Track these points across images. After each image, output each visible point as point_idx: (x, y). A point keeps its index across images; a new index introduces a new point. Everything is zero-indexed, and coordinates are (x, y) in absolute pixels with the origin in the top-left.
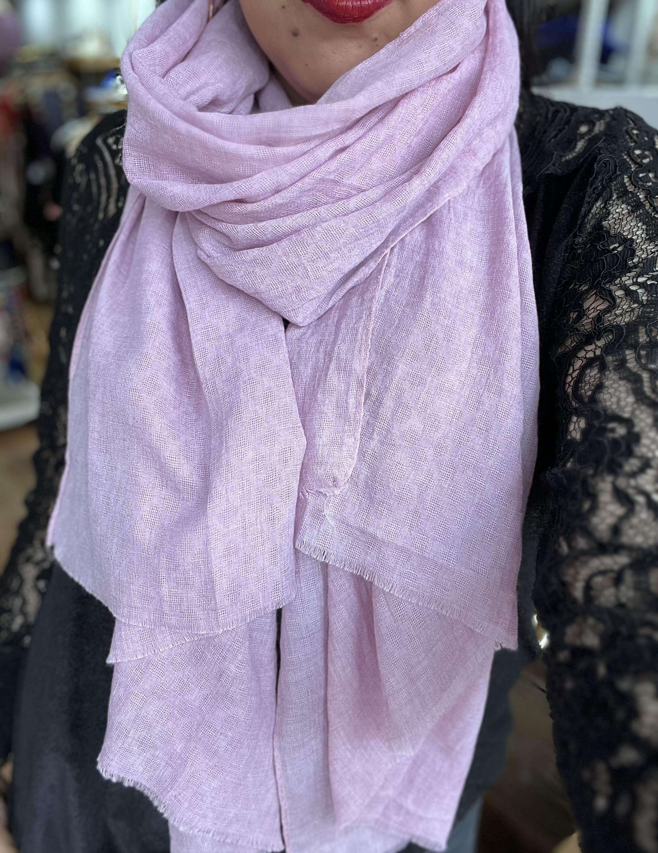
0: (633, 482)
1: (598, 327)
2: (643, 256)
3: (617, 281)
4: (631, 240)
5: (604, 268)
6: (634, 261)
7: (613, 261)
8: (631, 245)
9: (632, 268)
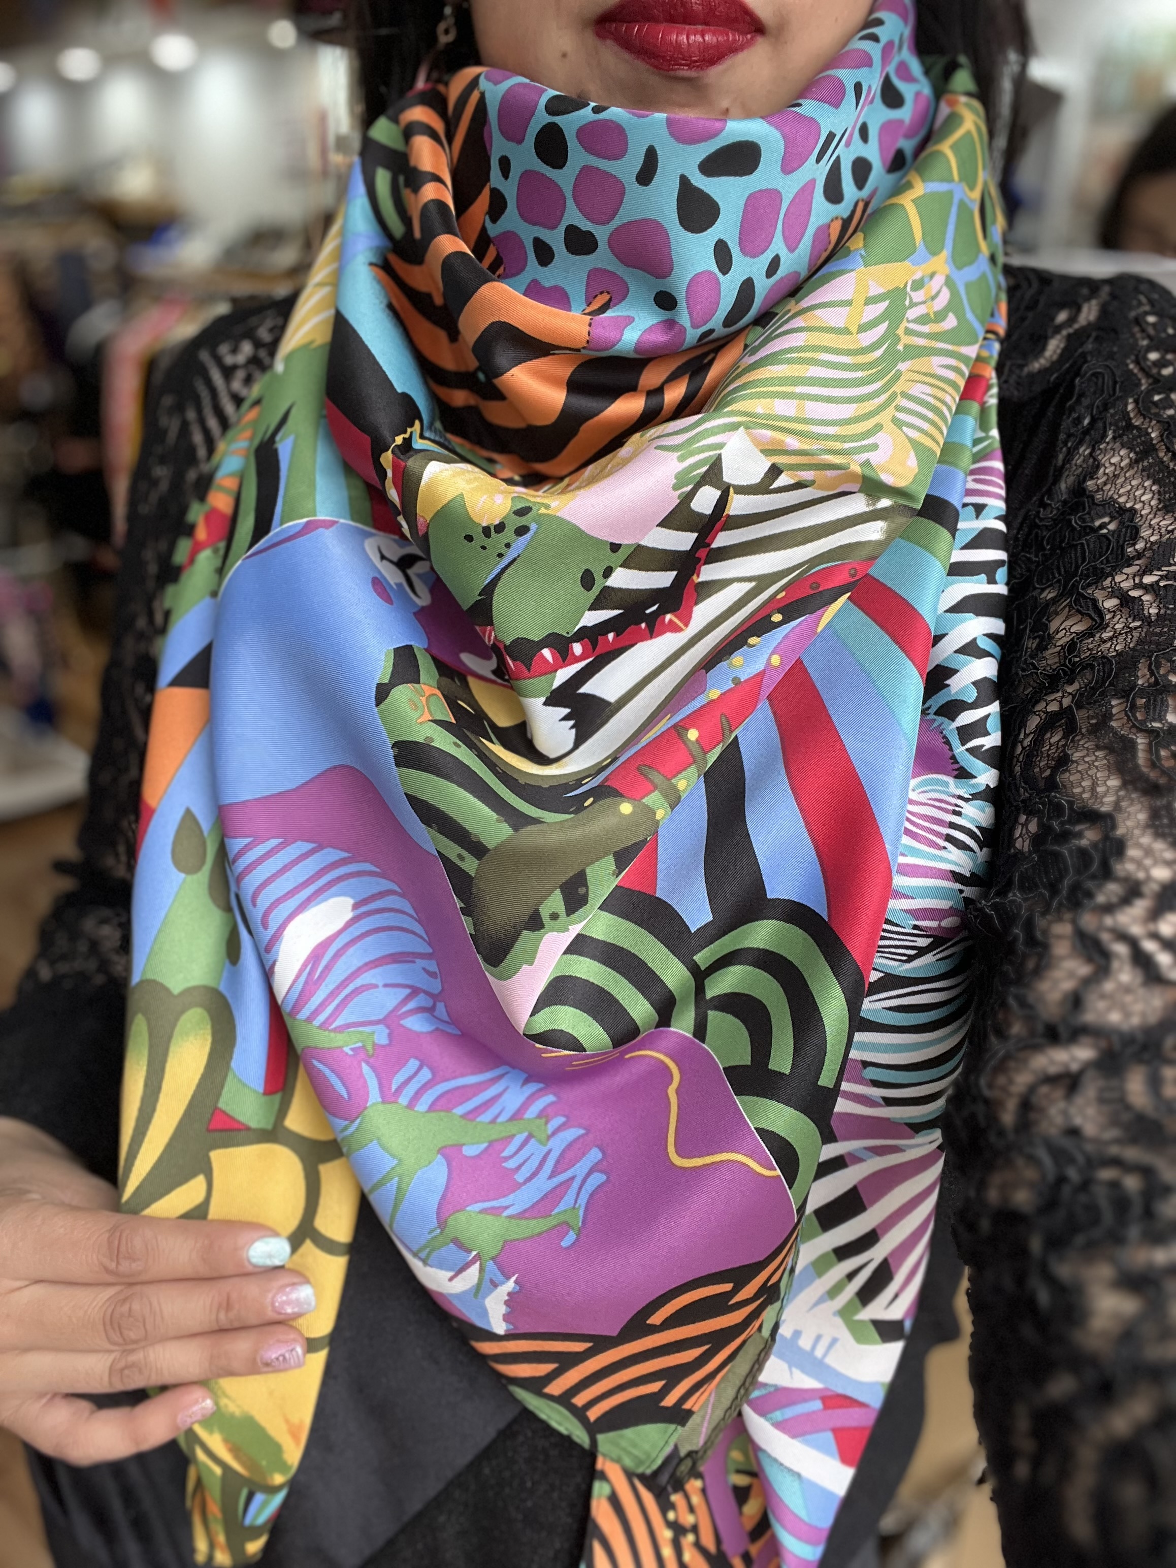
0: (1108, 921)
1: (1070, 660)
2: (1153, 539)
3: (1107, 583)
4: (1133, 511)
5: (1084, 560)
6: (1137, 547)
7: (1101, 547)
8: (1132, 520)
9: (1133, 558)
